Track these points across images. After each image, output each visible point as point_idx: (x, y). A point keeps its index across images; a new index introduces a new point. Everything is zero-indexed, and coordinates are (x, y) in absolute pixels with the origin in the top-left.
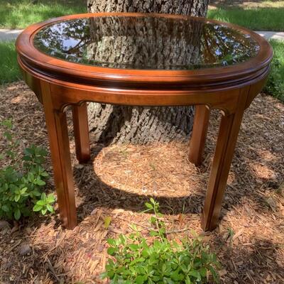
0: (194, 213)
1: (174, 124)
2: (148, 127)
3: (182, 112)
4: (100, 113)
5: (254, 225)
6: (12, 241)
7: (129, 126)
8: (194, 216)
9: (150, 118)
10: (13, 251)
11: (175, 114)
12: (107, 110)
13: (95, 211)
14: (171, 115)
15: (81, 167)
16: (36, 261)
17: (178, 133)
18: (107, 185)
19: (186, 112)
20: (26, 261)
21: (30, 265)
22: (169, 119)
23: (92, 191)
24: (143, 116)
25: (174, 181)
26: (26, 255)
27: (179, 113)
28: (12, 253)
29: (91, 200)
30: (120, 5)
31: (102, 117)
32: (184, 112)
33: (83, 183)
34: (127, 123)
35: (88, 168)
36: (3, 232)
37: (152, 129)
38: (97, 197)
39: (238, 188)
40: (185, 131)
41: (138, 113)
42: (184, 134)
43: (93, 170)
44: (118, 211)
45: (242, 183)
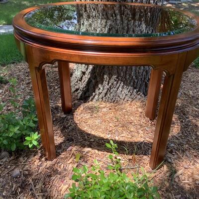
0: (145, 155)
1: (135, 88)
2: (115, 89)
4: (81, 78)
5: (192, 167)
6: (9, 167)
7: (102, 88)
8: (145, 157)
9: (117, 83)
10: (8, 173)
11: (136, 81)
12: (86, 76)
13: (70, 148)
14: (133, 81)
15: (64, 116)
16: (23, 182)
17: (138, 95)
18: (81, 130)
19: (145, 79)
20: (16, 181)
21: (18, 185)
22: (132, 84)
23: (70, 134)
24: (112, 81)
25: (132, 129)
26: (17, 177)
27: (140, 80)
28: (7, 175)
29: (68, 140)
31: (83, 81)
32: (143, 79)
33: (65, 127)
34: (100, 86)
35: (69, 117)
36: (4, 160)
37: (119, 91)
38: (73, 138)
39: (182, 138)
40: (144, 94)
41: (108, 78)
42: (143, 95)
43: (73, 119)
44: (87, 149)
45: (186, 134)
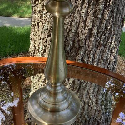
3: (94, 118)
19: (97, 118)
27: (92, 118)
30: (48, 45)
32: (95, 117)
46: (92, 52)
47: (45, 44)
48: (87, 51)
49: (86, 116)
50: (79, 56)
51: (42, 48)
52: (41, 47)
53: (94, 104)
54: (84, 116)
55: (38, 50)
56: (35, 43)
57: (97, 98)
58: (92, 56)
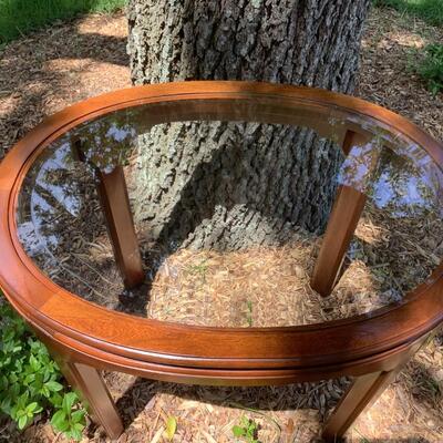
1: (289, 220)
2: (243, 226)
3: (303, 200)
4: (159, 198)
7: (210, 226)
9: (247, 214)
11: (290, 205)
13: (151, 403)
14: (283, 206)
17: (295, 231)
19: (310, 198)
22: (281, 212)
24: (234, 212)
27: (299, 202)
31: (163, 204)
32: (307, 199)
34: (205, 221)
37: (249, 228)
40: (308, 228)
41: (224, 210)
42: (306, 233)
44: (188, 405)
46: (303, 50)
47: (177, 41)
48: (291, 52)
49: (286, 199)
50: (272, 65)
51: (171, 51)
52: (166, 48)
53: (306, 171)
54: (282, 200)
55: (158, 56)
56: (145, 35)
57: (311, 156)
58: (303, 61)
